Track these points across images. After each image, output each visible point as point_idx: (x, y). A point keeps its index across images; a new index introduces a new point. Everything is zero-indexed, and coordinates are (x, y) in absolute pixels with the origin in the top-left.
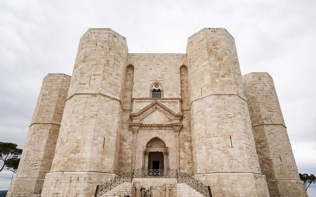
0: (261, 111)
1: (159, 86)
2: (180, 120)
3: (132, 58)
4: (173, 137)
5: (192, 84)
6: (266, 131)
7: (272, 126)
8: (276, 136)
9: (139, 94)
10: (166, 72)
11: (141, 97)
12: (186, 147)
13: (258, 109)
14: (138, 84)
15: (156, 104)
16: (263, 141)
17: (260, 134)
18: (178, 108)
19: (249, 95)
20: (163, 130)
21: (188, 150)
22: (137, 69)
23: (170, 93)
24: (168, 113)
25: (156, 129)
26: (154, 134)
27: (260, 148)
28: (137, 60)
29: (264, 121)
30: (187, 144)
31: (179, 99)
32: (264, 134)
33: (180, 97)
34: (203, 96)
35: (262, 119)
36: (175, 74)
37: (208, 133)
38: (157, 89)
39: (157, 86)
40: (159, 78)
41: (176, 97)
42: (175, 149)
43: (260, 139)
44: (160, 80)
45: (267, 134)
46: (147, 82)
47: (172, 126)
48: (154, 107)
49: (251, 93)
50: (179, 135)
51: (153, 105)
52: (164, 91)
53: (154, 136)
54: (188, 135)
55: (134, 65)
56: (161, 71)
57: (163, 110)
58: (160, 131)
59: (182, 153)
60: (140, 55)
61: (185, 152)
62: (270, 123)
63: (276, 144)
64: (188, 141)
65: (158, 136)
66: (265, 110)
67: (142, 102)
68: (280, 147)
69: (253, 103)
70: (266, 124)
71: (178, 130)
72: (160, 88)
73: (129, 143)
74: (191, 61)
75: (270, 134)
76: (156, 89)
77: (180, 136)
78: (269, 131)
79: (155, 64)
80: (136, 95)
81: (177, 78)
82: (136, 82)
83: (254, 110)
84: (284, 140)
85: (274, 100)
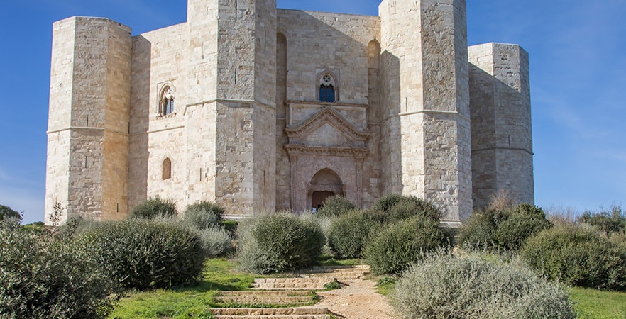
0: (496, 122)
1: (332, 79)
2: (365, 141)
3: (281, 19)
4: (353, 169)
5: (391, 86)
6: (497, 160)
7: (509, 151)
8: (511, 169)
9: (298, 94)
10: (344, 53)
11: (302, 98)
12: (373, 185)
13: (491, 119)
14: (295, 73)
15: (328, 112)
16: (490, 176)
17: (488, 164)
18: (363, 121)
19: (481, 89)
20: (338, 158)
21: (375, 190)
22: (292, 42)
23: (350, 93)
24: (347, 130)
25: (326, 154)
26: (324, 163)
27: (483, 188)
28: (290, 23)
29: (497, 142)
30: (373, 181)
31: (365, 106)
32: (494, 164)
33: (367, 102)
34: (409, 112)
35: (495, 139)
36: (358, 58)
37: (411, 168)
38: (328, 84)
39: (327, 79)
40: (332, 65)
41: (360, 102)
42: (355, 187)
43: (486, 173)
44: (333, 67)
45: (497, 166)
46: (310, 70)
47: (352, 151)
48: (324, 117)
49: (485, 85)
50: (362, 166)
51: (323, 115)
52: (341, 89)
53: (323, 166)
54: (375, 167)
55: (285, 34)
56: (334, 49)
57: (339, 123)
58: (333, 159)
59: (366, 194)
60: (297, 13)
61: (370, 193)
62: (507, 145)
63: (509, 183)
64: (376, 177)
65: (329, 166)
66: (503, 122)
67: (303, 108)
68: (514, 187)
69: (484, 106)
70: (498, 148)
71: (360, 159)
72: (332, 82)
73: (285, 177)
74: (392, 43)
75: (502, 166)
76: (326, 84)
77: (364, 167)
78: (501, 160)
79: (325, 34)
80: (293, 94)
81: (363, 66)
82: (292, 70)
83: (484, 120)
84: (523, 176)
85: (520, 103)
